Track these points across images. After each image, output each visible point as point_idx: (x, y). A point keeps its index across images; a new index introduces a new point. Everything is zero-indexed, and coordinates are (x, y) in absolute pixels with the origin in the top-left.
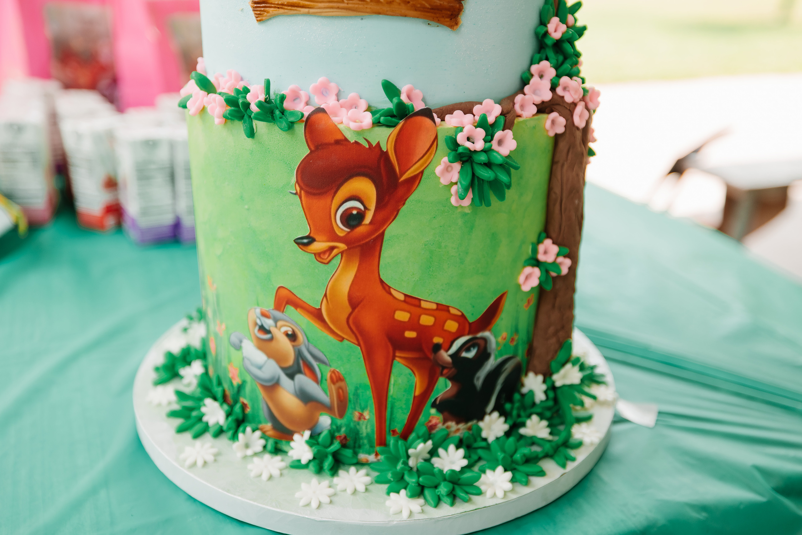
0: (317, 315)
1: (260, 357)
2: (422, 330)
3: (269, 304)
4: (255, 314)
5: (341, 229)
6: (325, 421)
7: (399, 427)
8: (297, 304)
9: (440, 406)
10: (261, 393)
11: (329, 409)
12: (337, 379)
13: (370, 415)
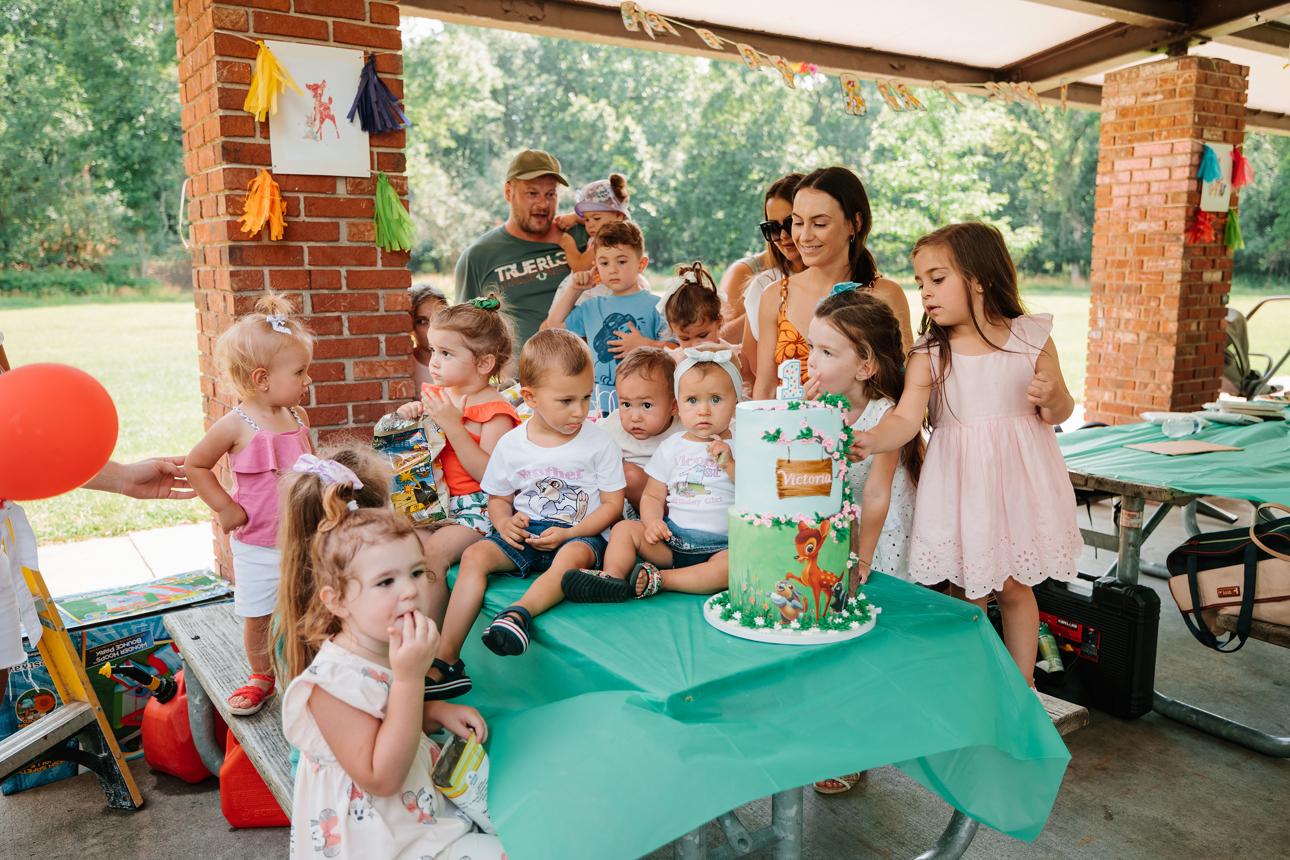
0: (799, 580)
1: (779, 597)
2: (828, 581)
3: (783, 578)
4: (778, 583)
5: (807, 552)
6: (801, 614)
7: (822, 613)
8: (793, 577)
9: (833, 606)
10: (778, 610)
11: (802, 610)
12: (805, 599)
13: (814, 611)
